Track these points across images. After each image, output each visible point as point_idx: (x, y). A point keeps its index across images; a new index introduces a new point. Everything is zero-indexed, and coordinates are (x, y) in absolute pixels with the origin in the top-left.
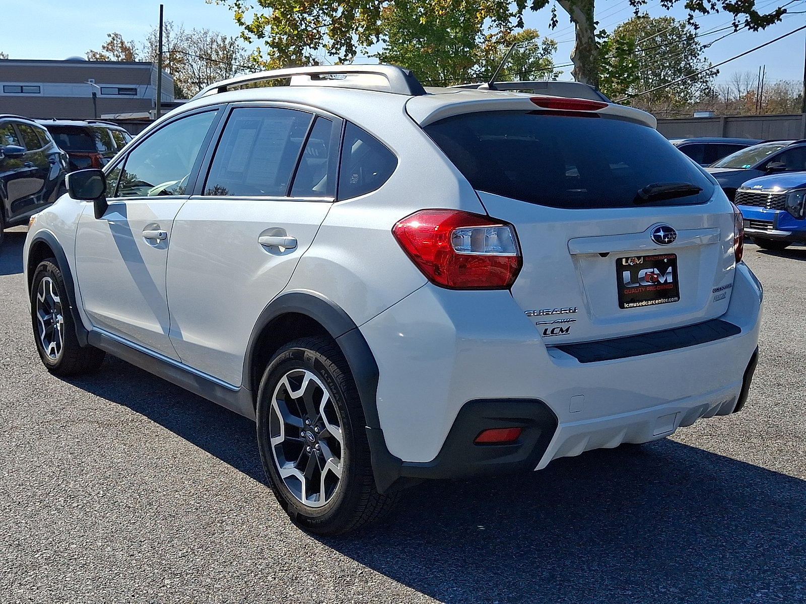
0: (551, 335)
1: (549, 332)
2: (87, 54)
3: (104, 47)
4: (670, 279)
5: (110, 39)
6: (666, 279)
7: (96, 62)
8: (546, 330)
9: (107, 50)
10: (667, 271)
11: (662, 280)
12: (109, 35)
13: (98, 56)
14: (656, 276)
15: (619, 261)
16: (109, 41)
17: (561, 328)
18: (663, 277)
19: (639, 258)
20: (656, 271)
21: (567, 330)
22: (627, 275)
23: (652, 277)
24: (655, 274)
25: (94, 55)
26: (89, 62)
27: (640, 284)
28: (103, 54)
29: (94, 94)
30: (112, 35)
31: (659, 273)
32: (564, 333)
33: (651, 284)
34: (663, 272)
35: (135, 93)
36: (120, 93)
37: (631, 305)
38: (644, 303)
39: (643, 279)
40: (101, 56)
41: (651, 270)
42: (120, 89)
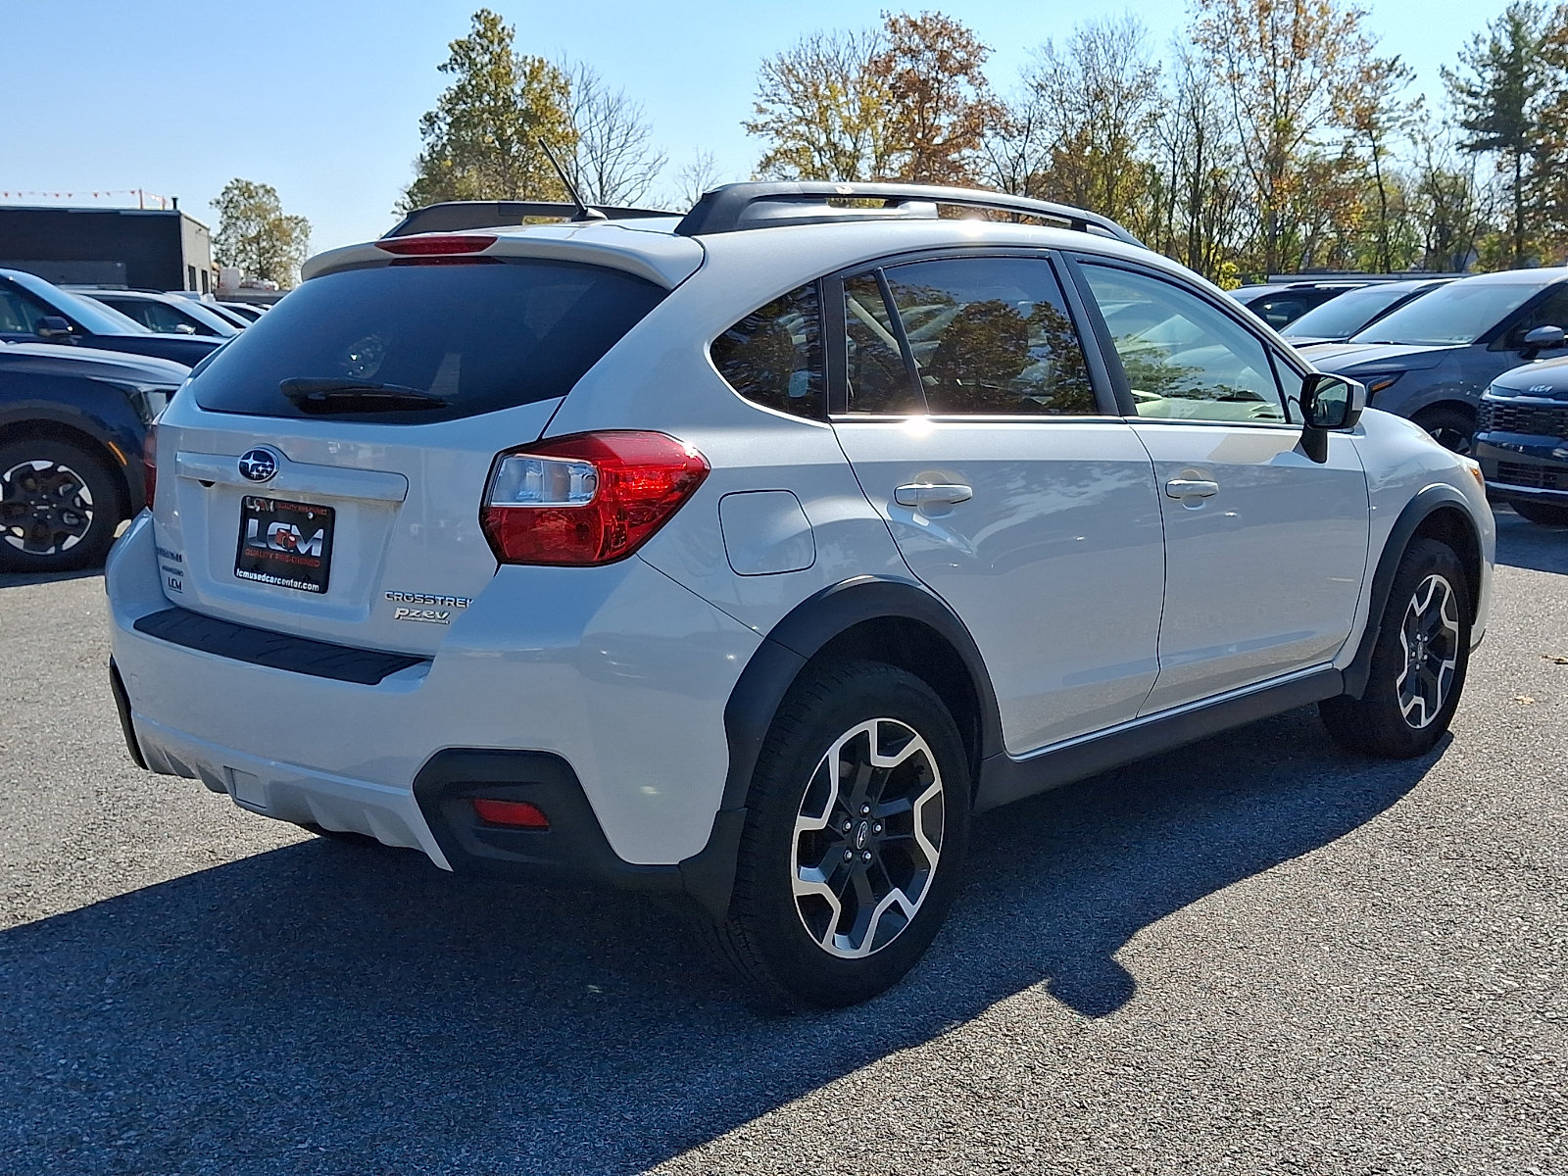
4: (317, 551)
6: (310, 549)
10: (315, 536)
11: (303, 549)
14: (293, 539)
15: (244, 502)
18: (306, 543)
19: (268, 501)
20: (295, 530)
22: (253, 523)
23: (287, 539)
24: (292, 535)
27: (267, 545)
31: (299, 534)
33: (282, 549)
34: (307, 536)
37: (246, 574)
39: (273, 538)
41: (288, 527)
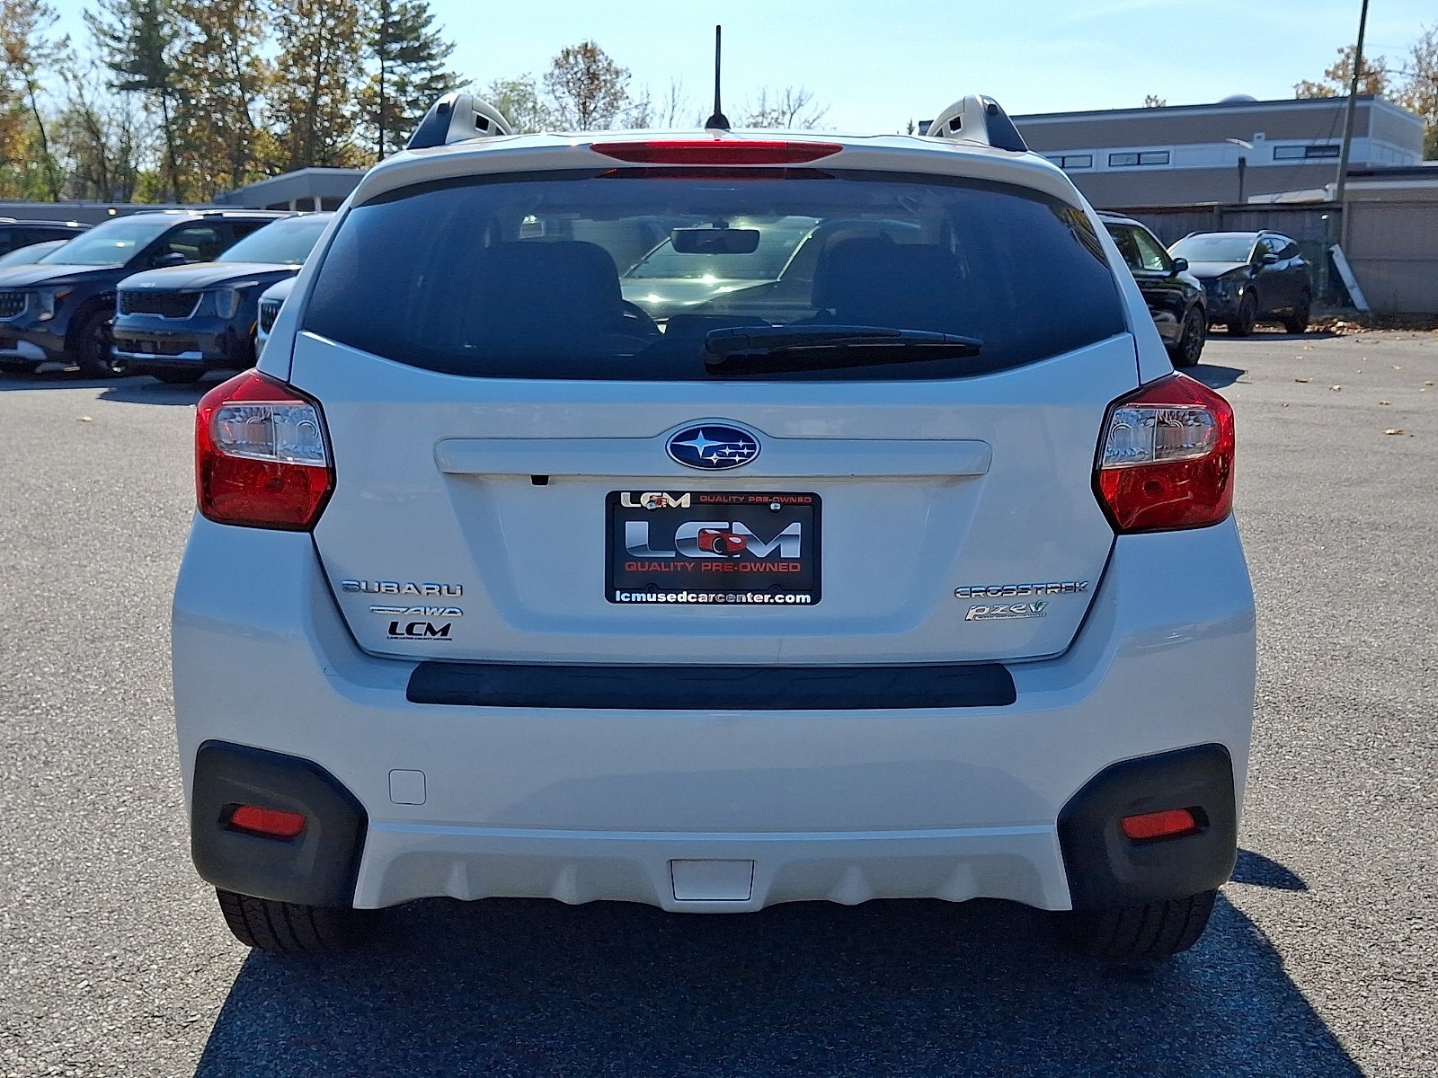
0: (406, 635)
1: (401, 629)
2: (1295, 87)
3: (1327, 73)
4: (791, 551)
5: (1342, 56)
6: (778, 549)
7: (1313, 100)
8: (394, 625)
9: (1333, 79)
10: (784, 533)
11: (760, 551)
12: (1341, 51)
13: (1315, 90)
14: (737, 540)
15: (613, 498)
16: (1339, 61)
17: (429, 624)
18: (766, 544)
19: (676, 495)
20: (741, 529)
21: (445, 631)
22: (637, 532)
23: (725, 541)
24: (737, 536)
25: (1308, 89)
26: (1297, 101)
27: (678, 554)
28: (1324, 84)
29: (1242, 161)
30: (1347, 51)
31: (750, 533)
32: (438, 635)
33: (717, 556)
34: (766, 534)
35: (1335, 153)
36: (1311, 154)
38: (683, 596)
39: (689, 543)
40: (1321, 88)
41: (723, 525)
42: (1308, 149)
